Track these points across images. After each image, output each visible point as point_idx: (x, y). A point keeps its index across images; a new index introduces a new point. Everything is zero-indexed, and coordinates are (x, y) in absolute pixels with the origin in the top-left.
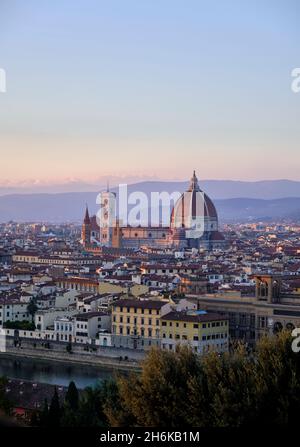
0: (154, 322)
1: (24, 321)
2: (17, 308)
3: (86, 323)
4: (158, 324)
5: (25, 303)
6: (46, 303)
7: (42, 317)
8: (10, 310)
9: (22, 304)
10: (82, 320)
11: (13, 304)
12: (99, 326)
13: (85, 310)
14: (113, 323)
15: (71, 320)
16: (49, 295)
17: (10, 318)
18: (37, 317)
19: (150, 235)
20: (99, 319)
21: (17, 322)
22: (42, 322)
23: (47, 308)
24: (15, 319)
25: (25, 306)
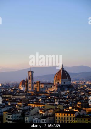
0: (72, 119)
1: (20, 119)
2: (17, 115)
3: (45, 120)
4: (74, 120)
5: (20, 113)
6: (27, 113)
7: (28, 118)
8: (15, 116)
9: (19, 113)
10: (44, 119)
11: (16, 113)
12: (50, 121)
13: (43, 115)
14: (56, 120)
15: (39, 119)
16: (27, 110)
17: (15, 119)
18: (26, 118)
19: (46, 86)
20: (50, 118)
21: (17, 120)
22: (28, 120)
23: (28, 115)
24: (16, 119)
25: (20, 114)
